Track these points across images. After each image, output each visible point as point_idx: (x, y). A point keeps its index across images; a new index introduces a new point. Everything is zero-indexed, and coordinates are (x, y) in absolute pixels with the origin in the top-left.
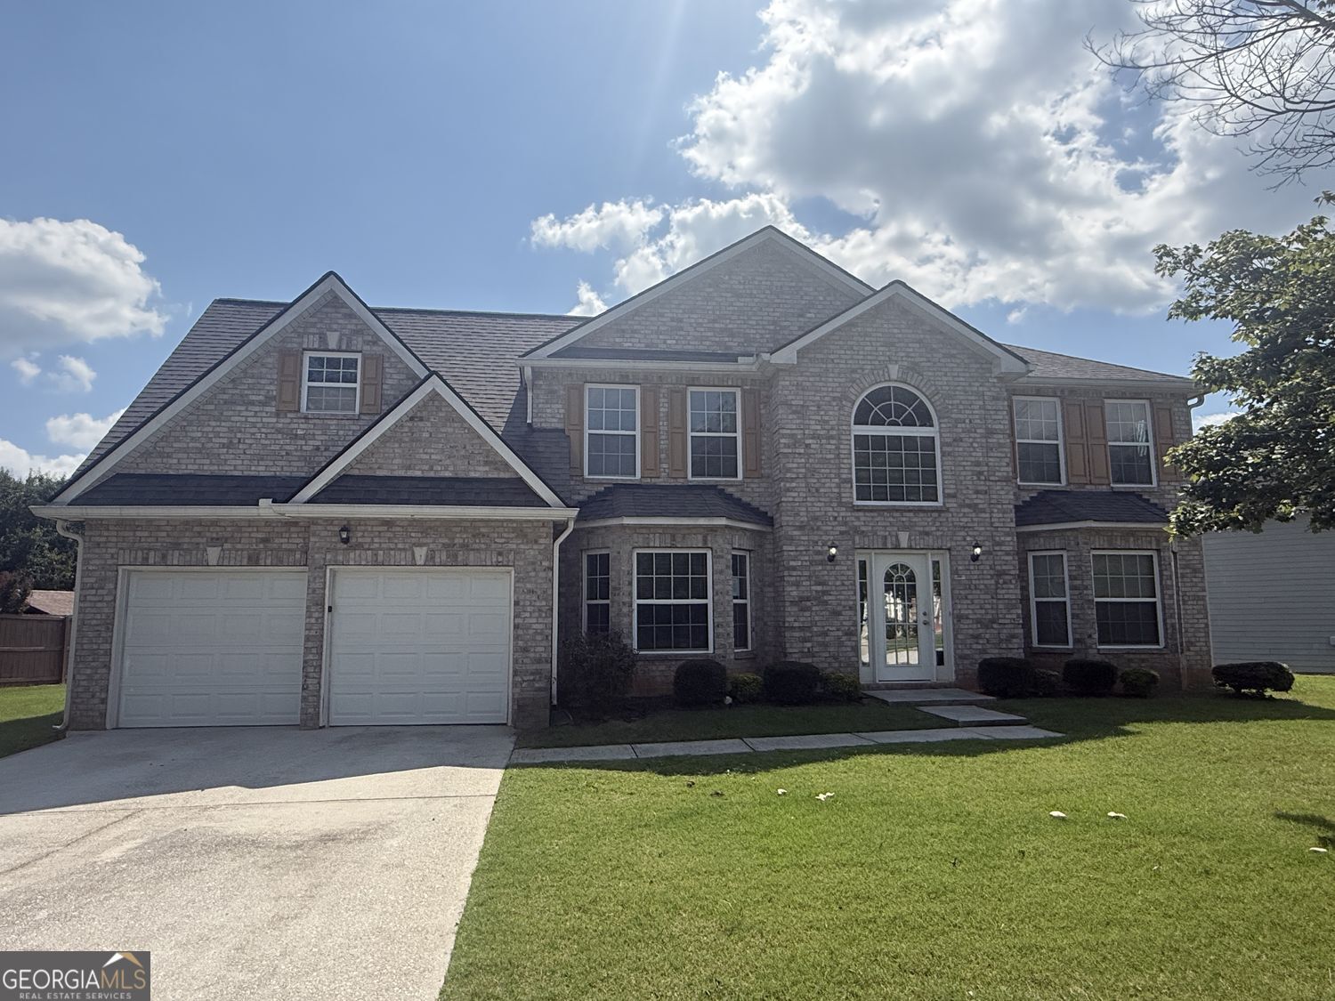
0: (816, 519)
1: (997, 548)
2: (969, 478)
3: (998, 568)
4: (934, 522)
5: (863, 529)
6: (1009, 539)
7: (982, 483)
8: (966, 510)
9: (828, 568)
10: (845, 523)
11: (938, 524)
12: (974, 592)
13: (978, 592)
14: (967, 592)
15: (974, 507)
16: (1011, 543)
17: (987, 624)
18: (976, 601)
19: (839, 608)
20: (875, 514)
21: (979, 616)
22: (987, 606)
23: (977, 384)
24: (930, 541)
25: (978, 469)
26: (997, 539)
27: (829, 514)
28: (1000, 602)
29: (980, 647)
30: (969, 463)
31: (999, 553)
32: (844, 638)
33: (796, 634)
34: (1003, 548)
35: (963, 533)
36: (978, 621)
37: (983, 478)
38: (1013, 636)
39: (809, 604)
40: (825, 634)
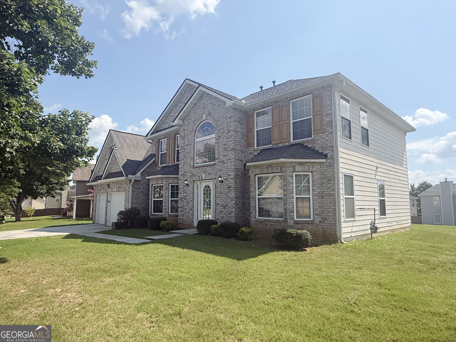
4: (212, 169)
5: (195, 174)
7: (226, 152)
9: (187, 188)
10: (191, 173)
14: (220, 195)
15: (223, 162)
16: (233, 175)
17: (225, 207)
18: (222, 198)
19: (189, 201)
20: (198, 169)
22: (225, 200)
24: (211, 177)
26: (229, 173)
27: (188, 170)
28: (229, 198)
29: (222, 216)
30: (222, 145)
32: (190, 211)
34: (230, 177)
36: (222, 206)
38: (232, 212)
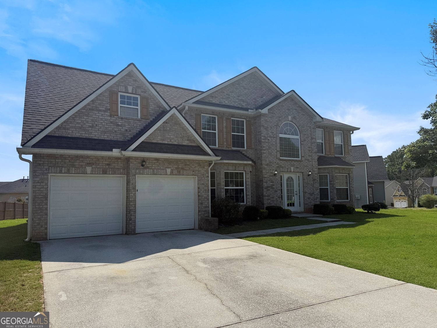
0: (271, 162)
1: (314, 172)
2: (307, 152)
3: (314, 178)
4: (299, 164)
5: (283, 166)
6: (316, 170)
7: (310, 153)
8: (307, 161)
9: (274, 177)
10: (278, 164)
11: (300, 165)
12: (308, 185)
13: (309, 185)
14: (307, 185)
15: (308, 160)
16: (317, 171)
17: (311, 194)
18: (309, 188)
19: (277, 190)
20: (285, 162)
21: (309, 192)
22: (311, 189)
23: (309, 124)
24: (298, 170)
25: (309, 149)
26: (314, 170)
27: (274, 161)
28: (314, 188)
29: (310, 201)
30: (307, 147)
31: (314, 174)
32: (278, 199)
33: (266, 198)
34: (315, 172)
35: (306, 168)
36: (309, 194)
37: (310, 152)
38: (317, 198)
39: (269, 188)
40: (273, 198)
